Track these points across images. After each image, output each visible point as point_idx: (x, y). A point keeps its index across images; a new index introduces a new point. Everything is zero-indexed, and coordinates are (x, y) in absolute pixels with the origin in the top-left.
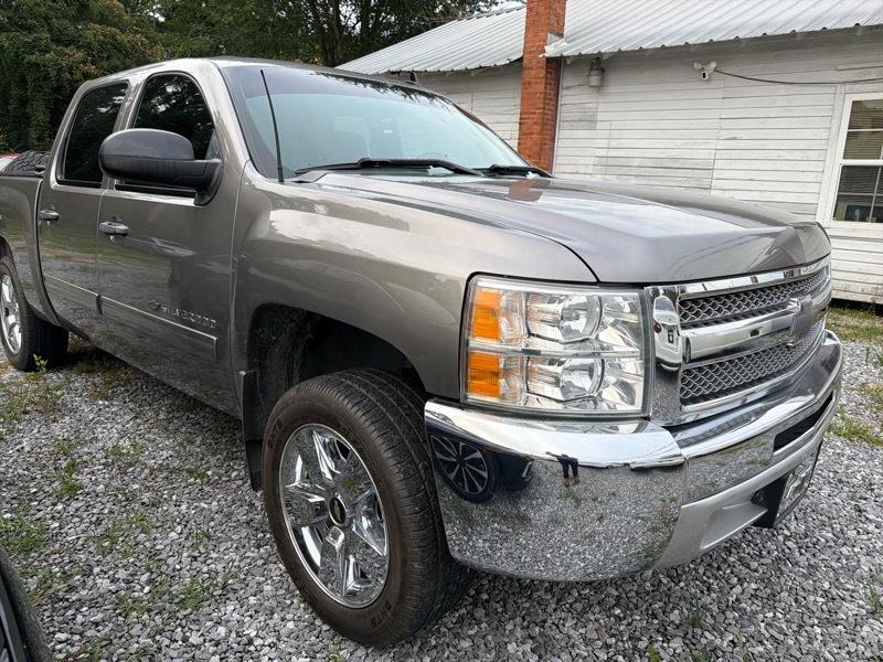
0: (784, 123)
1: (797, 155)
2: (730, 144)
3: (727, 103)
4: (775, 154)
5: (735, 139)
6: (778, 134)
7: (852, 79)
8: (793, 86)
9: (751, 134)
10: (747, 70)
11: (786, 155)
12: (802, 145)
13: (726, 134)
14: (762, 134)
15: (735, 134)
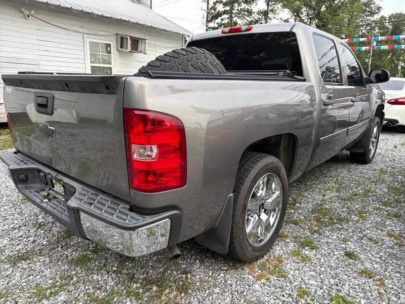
0: (67, 46)
1: (74, 61)
2: (46, 53)
3: (39, 32)
4: (66, 60)
5: (47, 51)
6: (65, 51)
7: (88, 33)
8: (66, 31)
9: (54, 50)
10: (45, 18)
11: (71, 60)
12: (75, 56)
13: (42, 48)
15: (47, 48)
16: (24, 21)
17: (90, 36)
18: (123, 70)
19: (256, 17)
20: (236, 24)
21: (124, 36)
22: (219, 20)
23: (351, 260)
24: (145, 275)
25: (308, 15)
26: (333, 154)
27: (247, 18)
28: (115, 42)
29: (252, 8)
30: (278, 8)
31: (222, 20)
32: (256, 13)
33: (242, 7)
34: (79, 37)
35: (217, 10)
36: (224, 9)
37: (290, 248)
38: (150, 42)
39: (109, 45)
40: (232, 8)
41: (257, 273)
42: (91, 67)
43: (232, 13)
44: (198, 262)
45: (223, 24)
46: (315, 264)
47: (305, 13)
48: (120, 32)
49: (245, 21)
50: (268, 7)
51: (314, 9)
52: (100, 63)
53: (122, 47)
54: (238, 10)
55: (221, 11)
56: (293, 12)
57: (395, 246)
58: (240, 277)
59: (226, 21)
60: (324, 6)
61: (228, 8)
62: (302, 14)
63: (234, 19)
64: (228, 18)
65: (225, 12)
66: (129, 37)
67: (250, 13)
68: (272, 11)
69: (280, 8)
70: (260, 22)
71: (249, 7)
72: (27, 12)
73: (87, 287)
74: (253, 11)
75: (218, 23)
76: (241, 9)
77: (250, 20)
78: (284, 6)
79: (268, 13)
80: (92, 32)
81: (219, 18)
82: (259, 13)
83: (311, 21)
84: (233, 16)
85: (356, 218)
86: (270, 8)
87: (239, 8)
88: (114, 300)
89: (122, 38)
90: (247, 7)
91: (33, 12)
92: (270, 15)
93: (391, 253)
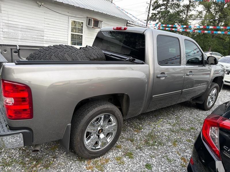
0: (59, 22)
1: (62, 30)
2: (48, 25)
3: (45, 14)
4: (58, 29)
6: (58, 25)
7: (71, 16)
8: (60, 14)
9: (52, 24)
11: (60, 30)
12: (64, 28)
13: (46, 23)
14: (55, 24)
15: (49, 23)
16: (38, 8)
17: (72, 17)
18: (89, 37)
19: (181, 9)
20: (169, 12)
21: (90, 19)
22: (159, 9)
23: (147, 169)
24: (35, 155)
25: (215, 9)
26: (183, 100)
27: (176, 9)
28: (86, 21)
29: (180, 3)
30: (195, 4)
31: (161, 9)
32: (182, 7)
33: (174, 2)
34: (66, 18)
35: (159, 3)
36: (163, 3)
37: (118, 155)
38: (105, 22)
39: (82, 23)
40: (168, 3)
41: (90, 166)
42: (71, 34)
43: (167, 6)
44: (65, 153)
45: (161, 12)
46: (125, 167)
47: (213, 8)
48: (89, 16)
49: (174, 11)
50: (190, 3)
51: (219, 6)
52: (76, 33)
53: (89, 24)
54: (171, 3)
55: (161, 4)
56: (206, 7)
57: (180, 166)
58: (80, 166)
59: (163, 10)
60: (226, 5)
61: (165, 2)
62: (211, 9)
63: (168, 9)
64: (164, 8)
65: (163, 5)
66: (93, 20)
67: (178, 6)
68: (192, 5)
69: (197, 4)
70: (184, 12)
71: (178, 3)
72: (40, 4)
73: (5, 155)
74: (180, 5)
75: (158, 11)
76: (173, 3)
77: (177, 10)
78: (200, 3)
79: (190, 7)
80: (73, 15)
81: (159, 8)
82: (184, 6)
83: (216, 13)
84: (168, 7)
85: (171, 144)
86: (191, 4)
87: (172, 3)
88: (13, 165)
89: (89, 19)
90: (177, 2)
91: (43, 4)
92: (191, 8)
93: (174, 169)
